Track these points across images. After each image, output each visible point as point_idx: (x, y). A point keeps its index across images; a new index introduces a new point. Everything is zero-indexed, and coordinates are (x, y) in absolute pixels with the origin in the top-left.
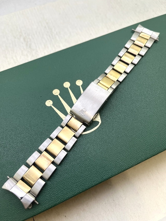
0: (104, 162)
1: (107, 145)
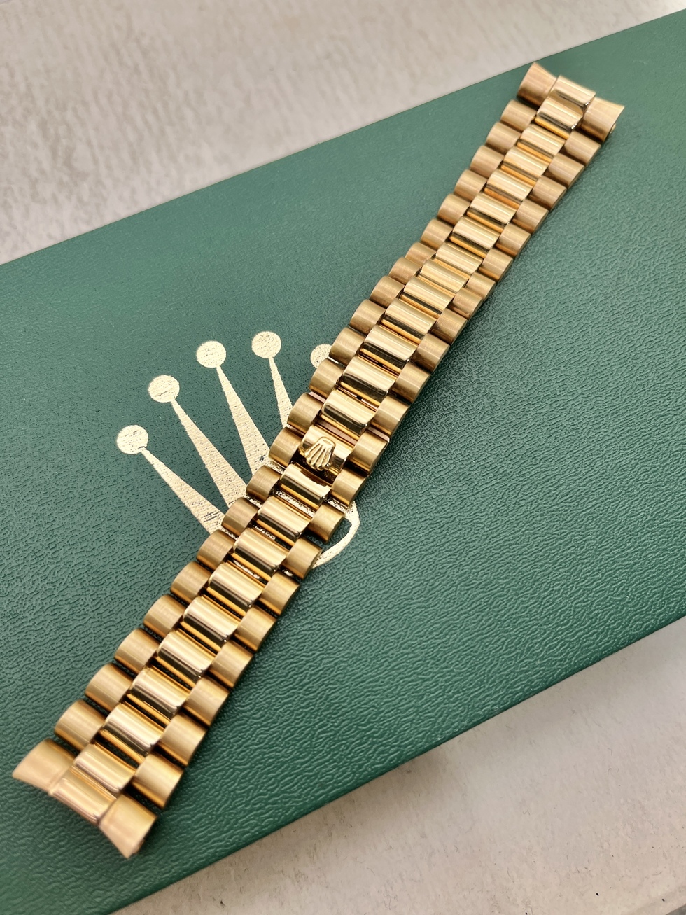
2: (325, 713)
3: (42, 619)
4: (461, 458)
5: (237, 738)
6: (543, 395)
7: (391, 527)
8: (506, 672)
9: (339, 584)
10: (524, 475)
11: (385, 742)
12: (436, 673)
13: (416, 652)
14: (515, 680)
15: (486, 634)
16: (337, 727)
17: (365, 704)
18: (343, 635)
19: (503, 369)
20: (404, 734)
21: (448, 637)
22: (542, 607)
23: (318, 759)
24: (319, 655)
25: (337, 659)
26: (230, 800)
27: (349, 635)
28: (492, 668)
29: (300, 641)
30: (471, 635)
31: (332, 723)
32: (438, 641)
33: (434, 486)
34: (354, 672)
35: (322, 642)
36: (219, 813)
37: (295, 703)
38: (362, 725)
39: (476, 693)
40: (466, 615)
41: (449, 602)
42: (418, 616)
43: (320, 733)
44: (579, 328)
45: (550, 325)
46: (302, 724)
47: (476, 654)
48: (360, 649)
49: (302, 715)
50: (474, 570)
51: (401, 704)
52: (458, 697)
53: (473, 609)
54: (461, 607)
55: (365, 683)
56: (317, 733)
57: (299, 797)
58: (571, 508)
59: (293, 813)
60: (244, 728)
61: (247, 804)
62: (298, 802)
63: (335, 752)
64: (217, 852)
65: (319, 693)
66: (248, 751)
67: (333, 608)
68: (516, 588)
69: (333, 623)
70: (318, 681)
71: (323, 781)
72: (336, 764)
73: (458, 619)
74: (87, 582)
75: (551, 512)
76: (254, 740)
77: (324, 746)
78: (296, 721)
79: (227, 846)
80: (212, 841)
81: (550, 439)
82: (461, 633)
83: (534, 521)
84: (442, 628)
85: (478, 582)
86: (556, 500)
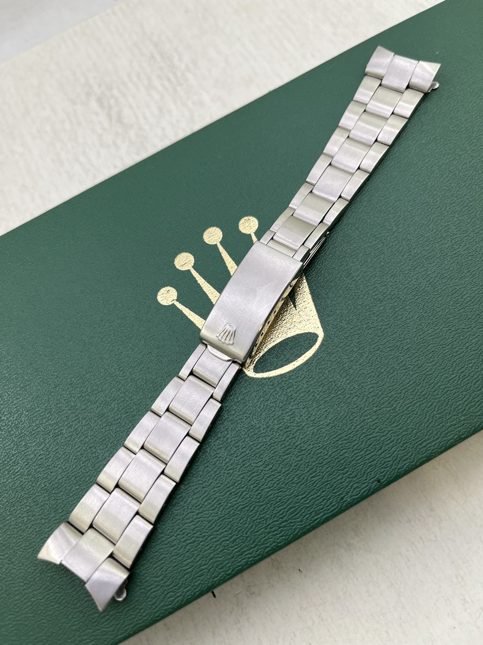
0: (342, 453)
1: (349, 401)
2: (314, 464)
3: (119, 416)
4: (391, 284)
5: (255, 485)
6: (444, 235)
7: (346, 335)
8: (440, 427)
9: (314, 376)
10: (437, 291)
11: (358, 480)
12: (389, 431)
13: (373, 417)
14: (447, 431)
15: (422, 401)
16: (323, 472)
17: (340, 456)
18: (320, 410)
19: (413, 221)
20: (371, 474)
21: (395, 406)
22: (461, 380)
23: (312, 495)
24: (305, 425)
25: (318, 426)
26: (254, 526)
27: (325, 410)
28: (429, 424)
29: (291, 416)
30: (411, 403)
31: (319, 470)
32: (389, 409)
33: (374, 305)
34: (331, 434)
35: (306, 416)
36: (247, 535)
37: (292, 458)
38: (340, 470)
39: (419, 442)
40: (406, 390)
41: (393, 382)
42: (372, 394)
43: (311, 478)
44: (466, 187)
45: (445, 188)
46: (298, 471)
47: (416, 416)
48: (333, 419)
49: (299, 466)
50: (408, 359)
51: (367, 454)
52: (407, 446)
53: (411, 385)
54: (402, 385)
55: (339, 441)
56: (310, 477)
57: (301, 521)
58: (474, 310)
59: (298, 532)
60: (258, 478)
61: (266, 528)
62: (301, 525)
63: (324, 489)
64: (249, 561)
65: (308, 451)
66: (263, 493)
67: (312, 392)
68: (440, 368)
69: (313, 403)
70: (307, 442)
71: (317, 510)
72: (325, 497)
73: (401, 393)
74: (146, 390)
75: (460, 313)
76: (267, 485)
77: (315, 486)
78: (294, 471)
79: (255, 557)
80: (244, 555)
81: (453, 265)
82: (404, 402)
83: (448, 321)
84: (390, 400)
85: (413, 367)
86: (462, 305)
